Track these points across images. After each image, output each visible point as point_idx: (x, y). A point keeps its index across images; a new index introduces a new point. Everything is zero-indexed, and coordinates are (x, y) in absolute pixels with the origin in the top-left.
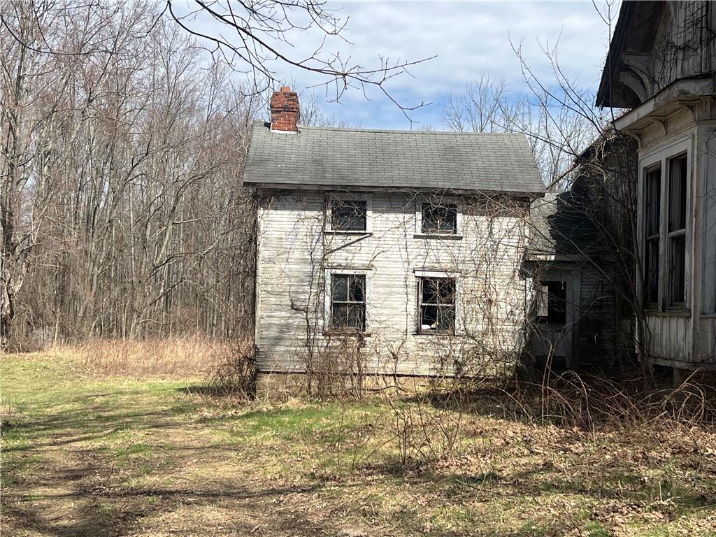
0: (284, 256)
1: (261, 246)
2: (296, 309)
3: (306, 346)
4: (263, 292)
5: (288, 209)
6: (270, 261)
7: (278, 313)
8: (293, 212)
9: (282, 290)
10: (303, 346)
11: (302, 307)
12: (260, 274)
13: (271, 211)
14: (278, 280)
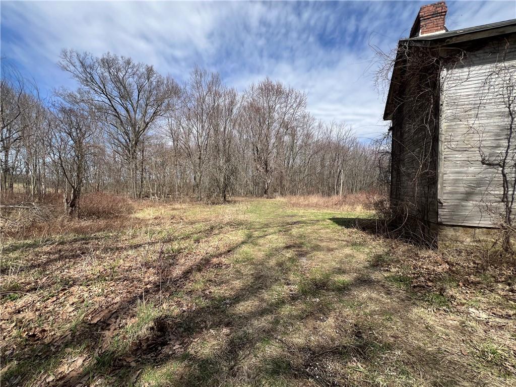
0: (472, 112)
1: (444, 105)
2: (489, 164)
3: (503, 201)
4: (447, 150)
5: (478, 64)
6: (455, 118)
7: (466, 169)
8: (485, 67)
9: (469, 146)
10: (499, 202)
11: (496, 162)
12: (443, 132)
13: (457, 70)
14: (465, 137)
